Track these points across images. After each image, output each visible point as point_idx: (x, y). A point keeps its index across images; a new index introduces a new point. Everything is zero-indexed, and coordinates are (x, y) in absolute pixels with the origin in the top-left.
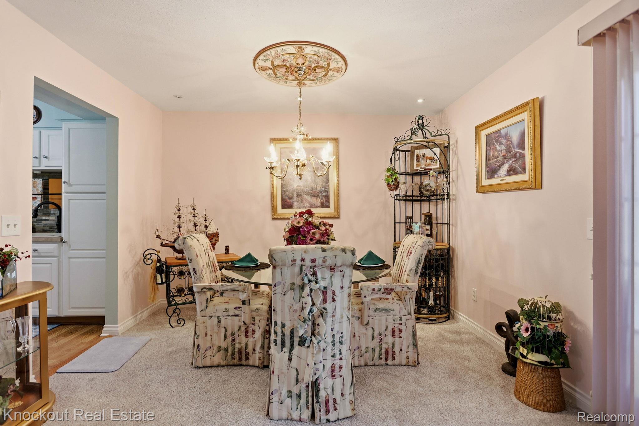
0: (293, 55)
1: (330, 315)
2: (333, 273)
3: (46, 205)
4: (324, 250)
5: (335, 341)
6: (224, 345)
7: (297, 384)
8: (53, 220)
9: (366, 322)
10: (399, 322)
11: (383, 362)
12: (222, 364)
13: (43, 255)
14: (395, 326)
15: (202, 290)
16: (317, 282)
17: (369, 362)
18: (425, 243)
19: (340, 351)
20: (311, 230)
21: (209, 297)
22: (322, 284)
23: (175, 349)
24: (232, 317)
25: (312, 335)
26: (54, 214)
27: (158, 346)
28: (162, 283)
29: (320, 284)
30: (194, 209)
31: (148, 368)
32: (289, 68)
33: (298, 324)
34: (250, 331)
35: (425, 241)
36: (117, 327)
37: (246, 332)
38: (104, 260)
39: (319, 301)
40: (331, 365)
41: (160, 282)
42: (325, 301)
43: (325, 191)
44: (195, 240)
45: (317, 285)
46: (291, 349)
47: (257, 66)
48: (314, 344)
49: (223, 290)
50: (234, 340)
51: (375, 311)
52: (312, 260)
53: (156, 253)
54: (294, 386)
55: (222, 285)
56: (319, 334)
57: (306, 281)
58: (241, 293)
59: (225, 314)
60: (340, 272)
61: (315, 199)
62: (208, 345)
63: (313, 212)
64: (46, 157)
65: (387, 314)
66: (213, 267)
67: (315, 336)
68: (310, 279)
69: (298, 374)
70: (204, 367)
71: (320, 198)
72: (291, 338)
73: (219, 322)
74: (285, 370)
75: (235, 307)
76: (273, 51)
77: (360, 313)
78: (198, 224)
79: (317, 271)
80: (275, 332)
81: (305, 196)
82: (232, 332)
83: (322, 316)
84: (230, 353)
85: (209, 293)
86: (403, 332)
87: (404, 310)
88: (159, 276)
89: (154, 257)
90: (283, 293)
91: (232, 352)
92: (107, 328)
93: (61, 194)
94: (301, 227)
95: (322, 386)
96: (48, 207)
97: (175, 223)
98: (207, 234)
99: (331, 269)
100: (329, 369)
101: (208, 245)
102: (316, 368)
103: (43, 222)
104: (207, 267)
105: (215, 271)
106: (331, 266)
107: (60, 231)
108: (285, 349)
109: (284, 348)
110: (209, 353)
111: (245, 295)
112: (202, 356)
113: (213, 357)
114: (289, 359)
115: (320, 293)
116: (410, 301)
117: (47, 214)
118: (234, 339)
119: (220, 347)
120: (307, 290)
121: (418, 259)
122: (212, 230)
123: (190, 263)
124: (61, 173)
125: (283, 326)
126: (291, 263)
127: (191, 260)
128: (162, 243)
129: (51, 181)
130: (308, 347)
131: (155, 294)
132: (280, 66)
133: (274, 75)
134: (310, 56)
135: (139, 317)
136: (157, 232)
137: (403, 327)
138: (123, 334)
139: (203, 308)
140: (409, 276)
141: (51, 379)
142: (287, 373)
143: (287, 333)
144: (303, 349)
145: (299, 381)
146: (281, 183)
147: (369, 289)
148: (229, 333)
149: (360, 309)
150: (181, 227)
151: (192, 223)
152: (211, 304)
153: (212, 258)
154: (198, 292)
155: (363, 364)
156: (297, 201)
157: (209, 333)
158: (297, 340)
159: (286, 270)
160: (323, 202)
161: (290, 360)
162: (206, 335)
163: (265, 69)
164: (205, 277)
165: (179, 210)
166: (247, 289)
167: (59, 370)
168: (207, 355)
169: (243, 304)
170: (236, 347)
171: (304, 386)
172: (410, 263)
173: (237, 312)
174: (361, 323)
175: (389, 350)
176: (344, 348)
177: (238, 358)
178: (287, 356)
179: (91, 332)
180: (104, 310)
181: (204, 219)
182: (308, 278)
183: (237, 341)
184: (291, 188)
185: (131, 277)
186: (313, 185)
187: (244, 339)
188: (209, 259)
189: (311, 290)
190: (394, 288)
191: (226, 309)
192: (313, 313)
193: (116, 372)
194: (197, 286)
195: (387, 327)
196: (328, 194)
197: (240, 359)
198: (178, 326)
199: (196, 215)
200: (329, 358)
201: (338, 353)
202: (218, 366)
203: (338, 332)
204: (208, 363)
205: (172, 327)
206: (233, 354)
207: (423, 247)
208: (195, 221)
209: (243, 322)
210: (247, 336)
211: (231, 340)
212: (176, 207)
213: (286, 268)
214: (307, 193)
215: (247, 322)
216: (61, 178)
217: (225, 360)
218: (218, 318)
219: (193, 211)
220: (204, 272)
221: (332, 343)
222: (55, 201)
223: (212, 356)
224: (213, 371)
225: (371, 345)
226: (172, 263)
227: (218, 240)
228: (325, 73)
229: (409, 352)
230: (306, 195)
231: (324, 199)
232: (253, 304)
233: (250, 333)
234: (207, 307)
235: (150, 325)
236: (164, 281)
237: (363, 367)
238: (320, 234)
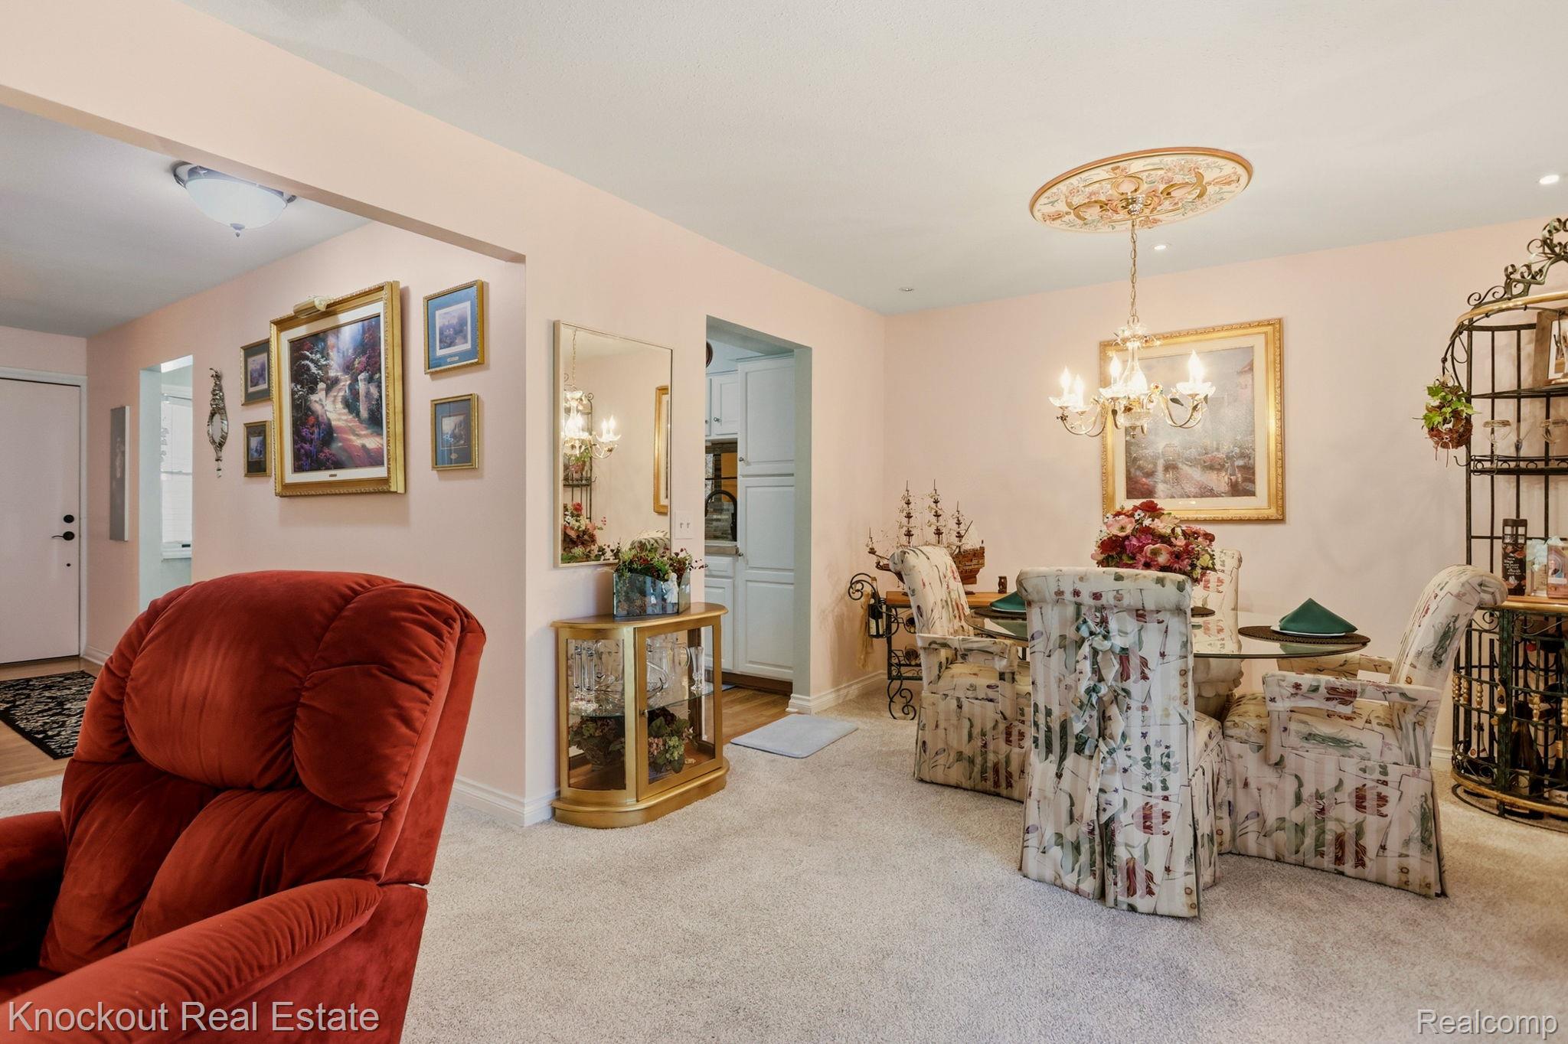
0: (1107, 182)
1: (1135, 704)
2: (1142, 623)
3: (718, 496)
4: (1119, 578)
5: (1150, 758)
6: (967, 751)
7: (1071, 823)
8: (726, 520)
9: (1275, 758)
10: (1377, 776)
11: (1327, 862)
12: (964, 785)
13: (714, 573)
14: (1364, 785)
15: (930, 644)
16: (1105, 637)
17: (1286, 854)
18: (1467, 586)
19: (1164, 781)
20: (1148, 544)
21: (944, 661)
22: (1118, 642)
23: (892, 749)
24: (983, 702)
25: (1099, 738)
26: (728, 510)
27: (866, 739)
28: (878, 636)
29: (1112, 641)
30: (936, 502)
31: (847, 764)
32: (1107, 205)
33: (1073, 712)
34: (1015, 733)
35: (1467, 581)
36: (809, 701)
37: (1007, 734)
38: (791, 587)
39: (1111, 672)
40: (1142, 804)
41: (875, 634)
42: (1124, 675)
43: (1243, 456)
44: (921, 556)
45: (1106, 642)
46: (1062, 759)
47: (1038, 214)
48: (1101, 753)
49: (965, 650)
50: (985, 746)
51: (1306, 739)
52: (1094, 594)
53: (869, 580)
54: (1067, 825)
55: (963, 640)
56: (1112, 738)
57: (1084, 632)
58: (997, 658)
59: (970, 694)
60: (1158, 623)
61: (1214, 475)
62: (941, 745)
63: (1158, 507)
64: (718, 420)
65: (1343, 751)
66: (956, 608)
67: (1104, 739)
68: (1093, 629)
69: (1072, 804)
70: (932, 783)
71: (1226, 471)
72: (1061, 738)
73: (960, 707)
74: (1050, 794)
75: (988, 684)
76: (1062, 187)
77: (1261, 735)
78: (943, 530)
79: (1110, 618)
80: (1036, 724)
81: (1185, 469)
82: (982, 730)
83: (1117, 703)
84: (977, 768)
85: (944, 653)
86: (1388, 805)
87: (1396, 750)
88: (873, 623)
89: (868, 589)
90: (1047, 654)
91: (982, 766)
92: (796, 699)
93: (736, 478)
94: (1127, 537)
95: (1119, 838)
96: (720, 500)
97: (901, 527)
98: (962, 550)
99: (1138, 616)
100: (1138, 810)
101: (949, 568)
102: (1106, 800)
103: (715, 523)
104: (943, 608)
105: (960, 617)
106: (1137, 610)
107: (735, 539)
108: (1052, 757)
109: (1050, 755)
110: (941, 759)
111: (1004, 662)
112: (930, 762)
113: (949, 768)
114: (1057, 774)
115: (1113, 659)
116: (1414, 730)
117: (719, 510)
118: (986, 744)
119: (960, 754)
120: (1086, 649)
121: (1445, 626)
122: (970, 543)
123: (912, 595)
124: (736, 443)
125: (1049, 713)
126: (1054, 597)
127: (913, 591)
128: (878, 563)
129: (724, 457)
130: (1091, 757)
131: (867, 653)
132: (1089, 204)
133: (1081, 222)
134: (1146, 173)
135: (843, 692)
136: (870, 543)
137: (1391, 792)
138: (818, 713)
139: (932, 678)
140: (1415, 667)
141: (725, 748)
142: (1053, 798)
143: (1056, 727)
144: (1083, 761)
145: (1076, 818)
146: (1126, 441)
147: (1284, 684)
148: (976, 731)
149: (1264, 727)
150: (913, 535)
151: (933, 528)
152: (947, 674)
153: (956, 592)
154: (925, 649)
155: (1270, 853)
156: (1165, 482)
157: (942, 725)
158: (1072, 742)
159: (1050, 611)
160: (1237, 481)
161: (1059, 776)
162: (937, 726)
163: (1058, 216)
164: (937, 624)
165: (908, 503)
166: (1007, 651)
167: (736, 740)
168: (937, 763)
169: (1000, 679)
170: (989, 758)
171: (1085, 829)
172: (1420, 634)
173: (991, 694)
174: (1265, 759)
175: (1346, 838)
176: (1175, 780)
177: (992, 780)
178: (1054, 768)
179: (774, 704)
180: (792, 671)
181: (956, 521)
182: (1089, 627)
183: (991, 747)
184: (1149, 452)
185: (830, 619)
186: (1208, 442)
187: (1003, 747)
188: (949, 593)
189: (1095, 652)
190: (1359, 690)
191: (971, 686)
192: (1099, 695)
193: (803, 760)
194: (923, 637)
195: (1341, 782)
196: (1251, 461)
197: (997, 784)
198: (905, 719)
199: (940, 512)
200: (1138, 788)
201: (1159, 785)
202: (957, 787)
203: (1158, 744)
204: (940, 779)
205: (894, 718)
206: (984, 771)
207: (1459, 596)
208: (938, 524)
209: (1002, 713)
210: (1008, 741)
211: (980, 744)
212: (904, 497)
213: (1050, 608)
214: (1193, 462)
215: (1008, 714)
216: (736, 452)
217: (970, 778)
218: (958, 699)
219: (934, 505)
220: (936, 614)
221: (1143, 761)
222: (728, 490)
223: (947, 766)
224: (947, 792)
225: (1296, 816)
226: (896, 601)
227: (983, 564)
228: (1198, 191)
229: (1407, 856)
230: (1190, 466)
231: (1239, 475)
232: (1021, 684)
233: (1015, 737)
234: (939, 677)
235: (859, 709)
236: (881, 632)
237: (1269, 862)
238: (1171, 553)
